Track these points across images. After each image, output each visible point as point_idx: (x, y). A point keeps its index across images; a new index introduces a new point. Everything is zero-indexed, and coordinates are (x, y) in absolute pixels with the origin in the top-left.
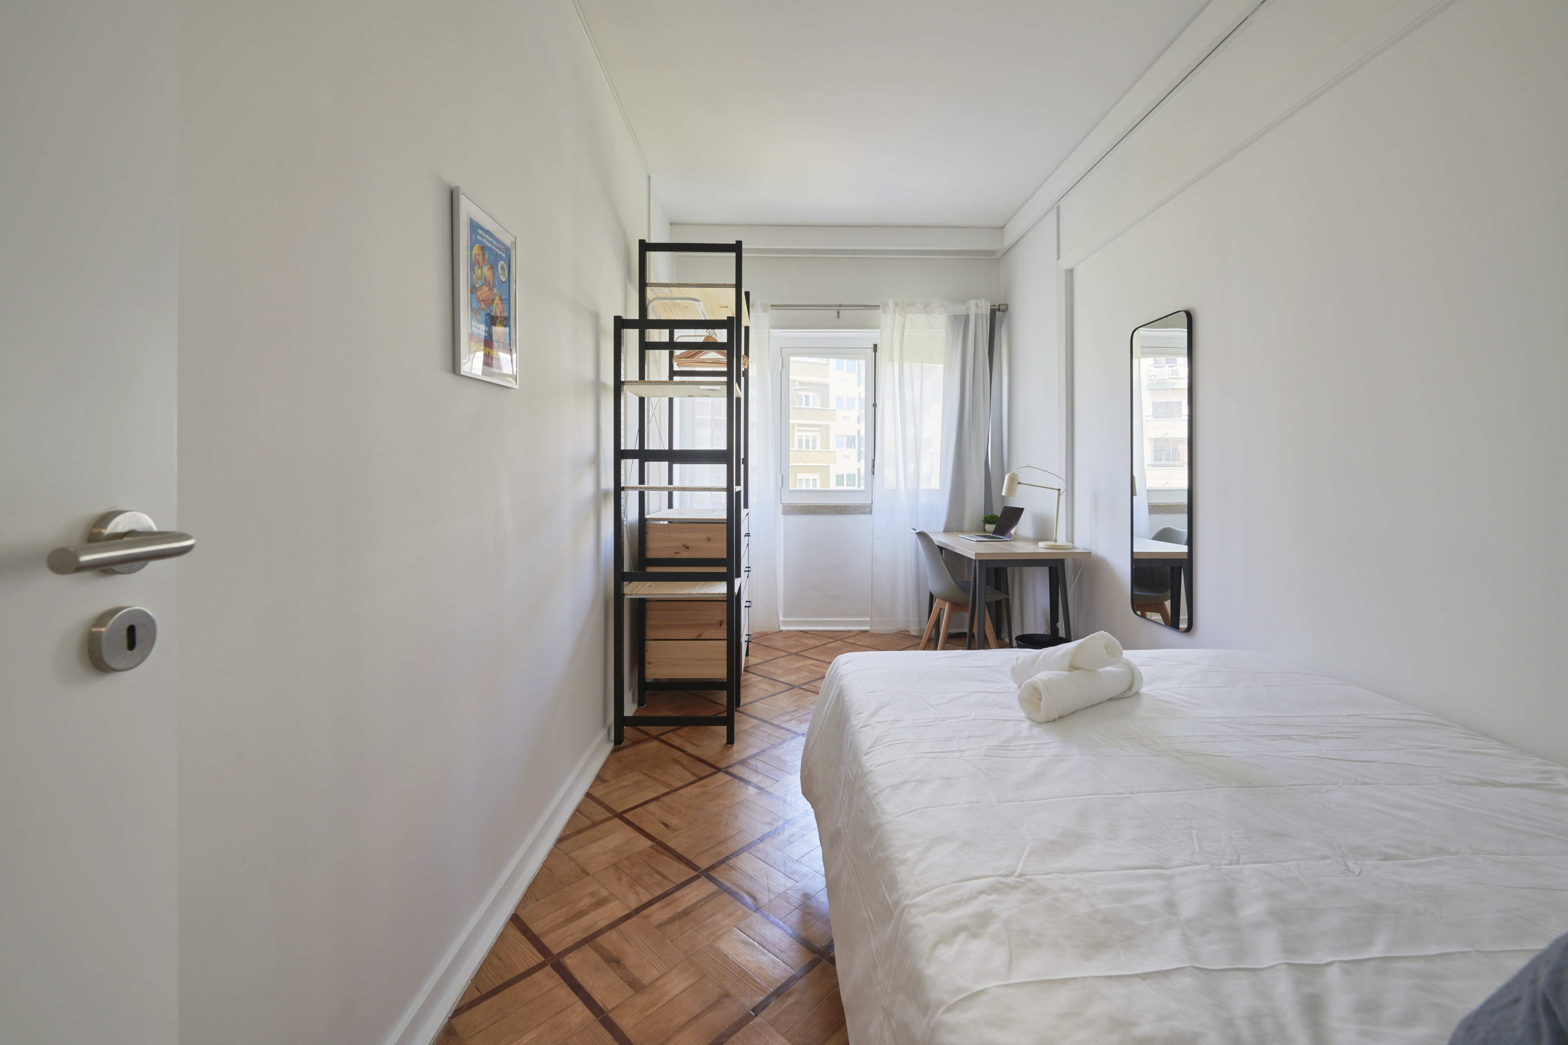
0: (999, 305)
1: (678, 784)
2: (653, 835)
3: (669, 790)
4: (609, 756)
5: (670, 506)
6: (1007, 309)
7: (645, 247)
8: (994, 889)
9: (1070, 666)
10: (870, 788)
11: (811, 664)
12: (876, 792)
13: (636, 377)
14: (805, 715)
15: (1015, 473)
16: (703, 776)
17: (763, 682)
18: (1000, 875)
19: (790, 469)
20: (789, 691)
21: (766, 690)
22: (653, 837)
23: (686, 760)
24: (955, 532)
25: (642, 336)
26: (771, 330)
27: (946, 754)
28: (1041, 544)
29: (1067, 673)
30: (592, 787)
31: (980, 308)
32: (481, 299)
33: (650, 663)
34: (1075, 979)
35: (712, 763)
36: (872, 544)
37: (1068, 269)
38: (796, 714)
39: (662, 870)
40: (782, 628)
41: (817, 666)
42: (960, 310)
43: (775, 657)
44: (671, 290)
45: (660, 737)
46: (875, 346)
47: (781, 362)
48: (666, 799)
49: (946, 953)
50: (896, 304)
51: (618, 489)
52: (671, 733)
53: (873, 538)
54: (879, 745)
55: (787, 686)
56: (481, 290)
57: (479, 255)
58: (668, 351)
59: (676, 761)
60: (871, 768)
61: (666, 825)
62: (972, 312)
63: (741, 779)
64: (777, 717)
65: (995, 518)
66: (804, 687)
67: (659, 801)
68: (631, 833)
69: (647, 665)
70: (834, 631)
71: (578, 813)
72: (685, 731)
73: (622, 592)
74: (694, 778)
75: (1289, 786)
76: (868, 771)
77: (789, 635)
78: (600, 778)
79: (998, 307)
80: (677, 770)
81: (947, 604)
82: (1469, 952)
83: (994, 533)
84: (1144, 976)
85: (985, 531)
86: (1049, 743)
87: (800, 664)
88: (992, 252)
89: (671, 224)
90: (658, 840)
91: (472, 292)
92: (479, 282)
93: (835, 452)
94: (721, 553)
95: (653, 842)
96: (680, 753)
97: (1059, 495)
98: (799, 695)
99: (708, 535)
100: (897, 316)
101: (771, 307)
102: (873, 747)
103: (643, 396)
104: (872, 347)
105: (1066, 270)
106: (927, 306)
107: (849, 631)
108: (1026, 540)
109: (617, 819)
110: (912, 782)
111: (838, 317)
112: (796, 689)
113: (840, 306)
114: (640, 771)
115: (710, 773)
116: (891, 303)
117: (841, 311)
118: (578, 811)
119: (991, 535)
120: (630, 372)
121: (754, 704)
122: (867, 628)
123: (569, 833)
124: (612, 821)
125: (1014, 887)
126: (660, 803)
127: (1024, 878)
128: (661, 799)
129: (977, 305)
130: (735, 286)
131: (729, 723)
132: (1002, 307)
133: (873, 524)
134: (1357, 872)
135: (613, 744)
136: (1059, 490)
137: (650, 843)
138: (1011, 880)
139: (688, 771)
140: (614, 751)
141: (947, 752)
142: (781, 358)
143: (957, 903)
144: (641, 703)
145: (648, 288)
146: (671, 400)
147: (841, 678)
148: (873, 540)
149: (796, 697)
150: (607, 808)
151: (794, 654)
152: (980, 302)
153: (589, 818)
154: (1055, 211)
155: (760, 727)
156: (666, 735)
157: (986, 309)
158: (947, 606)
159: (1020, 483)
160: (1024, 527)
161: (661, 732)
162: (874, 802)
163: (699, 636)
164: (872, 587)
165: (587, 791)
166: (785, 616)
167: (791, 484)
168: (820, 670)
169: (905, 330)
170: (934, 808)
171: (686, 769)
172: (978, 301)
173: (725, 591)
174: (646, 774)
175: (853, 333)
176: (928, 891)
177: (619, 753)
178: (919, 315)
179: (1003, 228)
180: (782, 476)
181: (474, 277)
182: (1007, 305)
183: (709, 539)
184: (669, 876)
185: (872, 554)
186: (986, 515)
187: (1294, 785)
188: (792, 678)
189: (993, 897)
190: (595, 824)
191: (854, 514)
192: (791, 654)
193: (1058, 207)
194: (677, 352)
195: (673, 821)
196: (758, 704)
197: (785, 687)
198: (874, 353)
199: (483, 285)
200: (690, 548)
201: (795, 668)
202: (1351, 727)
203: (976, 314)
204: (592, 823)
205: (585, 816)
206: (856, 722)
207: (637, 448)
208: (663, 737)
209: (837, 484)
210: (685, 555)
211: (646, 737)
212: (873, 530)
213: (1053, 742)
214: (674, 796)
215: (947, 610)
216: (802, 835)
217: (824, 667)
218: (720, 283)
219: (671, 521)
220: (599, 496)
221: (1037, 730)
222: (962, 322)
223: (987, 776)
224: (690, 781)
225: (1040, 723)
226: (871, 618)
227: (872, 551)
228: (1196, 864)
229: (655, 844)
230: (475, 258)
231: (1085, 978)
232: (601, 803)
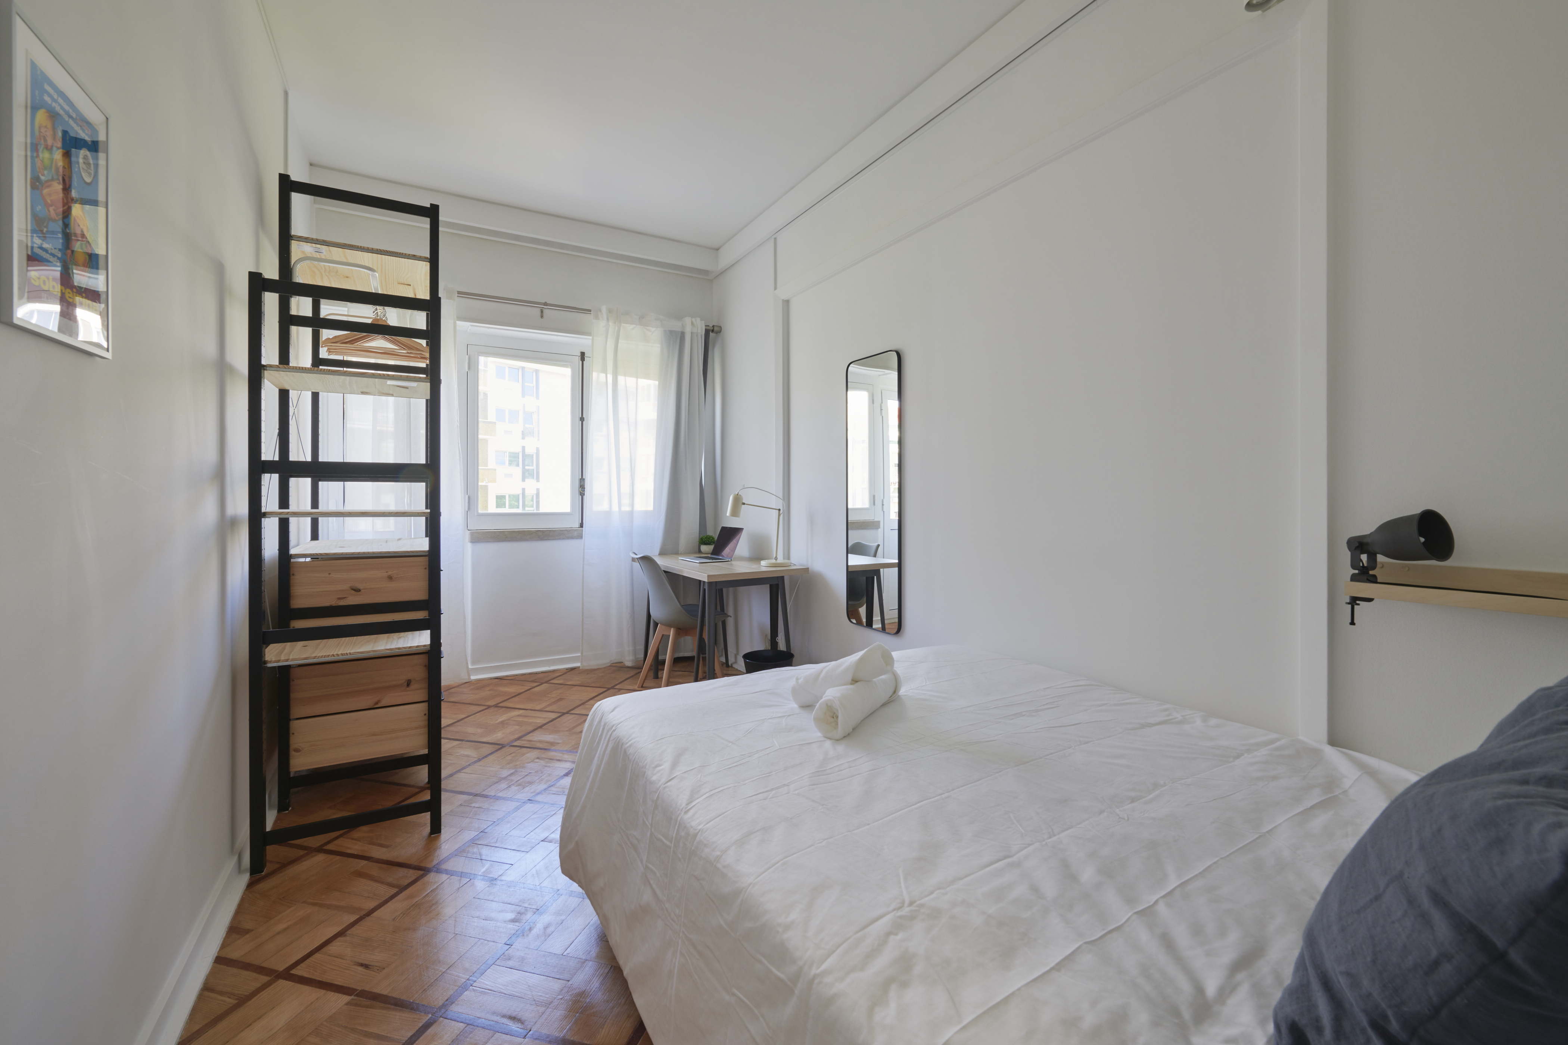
0: (713, 326)
1: (371, 905)
2: (348, 986)
3: (358, 917)
4: (244, 894)
5: (315, 536)
6: (720, 331)
7: (287, 185)
8: (898, 926)
9: (852, 680)
10: (707, 850)
11: (519, 716)
12: (718, 853)
13: (275, 361)
14: (526, 777)
15: (739, 494)
16: (406, 884)
17: (461, 747)
18: (894, 910)
19: (480, 490)
20: (499, 752)
21: (468, 756)
22: (349, 988)
23: (374, 870)
24: (672, 554)
25: (284, 306)
26: (457, 322)
27: (773, 792)
28: (763, 563)
29: (852, 687)
30: (224, 946)
31: (695, 327)
32: (49, 201)
33: (297, 750)
34: (1013, 994)
35: (416, 864)
36: (583, 571)
37: (785, 299)
38: (515, 778)
39: (374, 1030)
40: (473, 677)
41: (526, 716)
42: (676, 326)
43: (469, 714)
44: (330, 251)
45: (326, 847)
46: (583, 355)
47: (467, 362)
48: (355, 930)
49: (887, 1014)
50: (610, 311)
51: (256, 515)
52: (341, 838)
53: (583, 565)
54: (698, 798)
55: (493, 746)
56: (48, 187)
57: (46, 127)
58: (311, 329)
59: (360, 874)
60: (700, 827)
61: (366, 966)
62: (688, 330)
63: (462, 875)
64: (491, 786)
65: (711, 538)
66: (515, 744)
67: (346, 936)
68: (310, 994)
69: (292, 753)
70: (536, 673)
71: (207, 993)
72: (363, 831)
73: (263, 660)
74: (394, 891)
75: (1046, 756)
76: (697, 831)
77: (481, 685)
78: (235, 930)
79: (712, 328)
80: (364, 886)
81: (672, 629)
82: (1218, 861)
83: (712, 554)
84: (1058, 967)
85: (700, 551)
86: (858, 758)
87: (504, 717)
88: (706, 272)
89: (311, 165)
90: (357, 990)
91: (34, 187)
92: (46, 172)
93: (495, 470)
94: (419, 593)
95: (350, 995)
96: (364, 862)
97: (779, 515)
98: (513, 755)
99: (390, 573)
100: (610, 324)
101: (458, 294)
102: (691, 802)
103: (287, 388)
104: (579, 355)
105: (783, 300)
106: (642, 317)
107: (554, 671)
108: (742, 559)
109: (281, 981)
110: (758, 831)
111: (542, 317)
112: (507, 747)
113: (546, 304)
114: (304, 902)
115: (414, 878)
116: (604, 309)
117: (545, 311)
118: (207, 988)
119: (709, 555)
120: (270, 354)
121: (455, 776)
122: (578, 664)
123: (197, 1027)
124: (273, 986)
125: (912, 918)
126: (348, 938)
127: (915, 905)
128: (349, 932)
129: (692, 323)
130: (429, 260)
131: (434, 807)
132: (716, 329)
133: (584, 550)
134: (1126, 818)
135: (249, 874)
136: (779, 510)
137: (346, 998)
138: (906, 911)
139: (382, 883)
140: (250, 885)
141: (772, 790)
142: (467, 356)
143: (871, 955)
144: (282, 807)
145: (292, 241)
146: (315, 397)
147: (614, 728)
148: (583, 568)
149: (509, 758)
150: (261, 970)
151: (493, 706)
152: (696, 320)
153: (229, 995)
154: (772, 241)
155: (472, 803)
156: (336, 842)
157: (701, 330)
158: (672, 632)
159: (744, 504)
160: (742, 547)
161: (326, 841)
162: (719, 866)
163: (377, 703)
164: (583, 619)
165: (216, 955)
166: (473, 663)
167: (480, 506)
168: (531, 721)
169: (620, 341)
170: (794, 855)
171: (377, 881)
172: (693, 319)
173: (428, 642)
174: (314, 904)
175: (558, 337)
176: (834, 952)
177: (263, 886)
178: (634, 326)
179: (718, 249)
180: (469, 497)
181: (38, 164)
182: (720, 327)
183: (390, 578)
184: (388, 1035)
185: (583, 583)
186: (702, 536)
187: (1048, 755)
188: (498, 736)
189: (900, 936)
190: (243, 1001)
191: (560, 539)
192: (489, 707)
193: (775, 239)
194: (326, 334)
195: (376, 957)
196: (461, 775)
197: (490, 748)
198: (581, 362)
199: (53, 180)
200: (362, 591)
201: (499, 723)
202: (1051, 698)
203: (691, 333)
204: (236, 999)
205: (221, 993)
206: (658, 776)
207: (277, 458)
208: (330, 847)
209: (498, 506)
210: (354, 600)
211: (302, 852)
212: (584, 556)
213: (861, 757)
214: (367, 922)
215: (673, 636)
216: (561, 922)
217: (535, 717)
218: (408, 252)
219: (315, 557)
220: (226, 525)
221: (841, 748)
222: (676, 339)
223: (825, 806)
224: (388, 895)
225: (837, 740)
226: (582, 653)
227: (583, 579)
228: (1030, 845)
229: (355, 998)
230: (40, 132)
231: (1019, 989)
232: (246, 966)
